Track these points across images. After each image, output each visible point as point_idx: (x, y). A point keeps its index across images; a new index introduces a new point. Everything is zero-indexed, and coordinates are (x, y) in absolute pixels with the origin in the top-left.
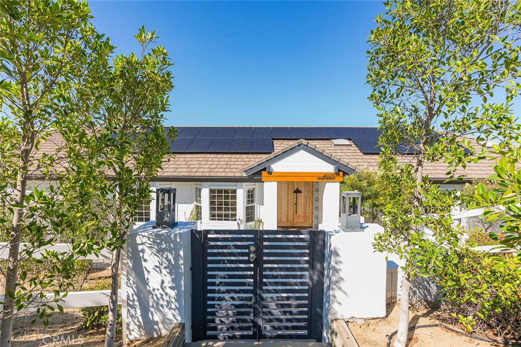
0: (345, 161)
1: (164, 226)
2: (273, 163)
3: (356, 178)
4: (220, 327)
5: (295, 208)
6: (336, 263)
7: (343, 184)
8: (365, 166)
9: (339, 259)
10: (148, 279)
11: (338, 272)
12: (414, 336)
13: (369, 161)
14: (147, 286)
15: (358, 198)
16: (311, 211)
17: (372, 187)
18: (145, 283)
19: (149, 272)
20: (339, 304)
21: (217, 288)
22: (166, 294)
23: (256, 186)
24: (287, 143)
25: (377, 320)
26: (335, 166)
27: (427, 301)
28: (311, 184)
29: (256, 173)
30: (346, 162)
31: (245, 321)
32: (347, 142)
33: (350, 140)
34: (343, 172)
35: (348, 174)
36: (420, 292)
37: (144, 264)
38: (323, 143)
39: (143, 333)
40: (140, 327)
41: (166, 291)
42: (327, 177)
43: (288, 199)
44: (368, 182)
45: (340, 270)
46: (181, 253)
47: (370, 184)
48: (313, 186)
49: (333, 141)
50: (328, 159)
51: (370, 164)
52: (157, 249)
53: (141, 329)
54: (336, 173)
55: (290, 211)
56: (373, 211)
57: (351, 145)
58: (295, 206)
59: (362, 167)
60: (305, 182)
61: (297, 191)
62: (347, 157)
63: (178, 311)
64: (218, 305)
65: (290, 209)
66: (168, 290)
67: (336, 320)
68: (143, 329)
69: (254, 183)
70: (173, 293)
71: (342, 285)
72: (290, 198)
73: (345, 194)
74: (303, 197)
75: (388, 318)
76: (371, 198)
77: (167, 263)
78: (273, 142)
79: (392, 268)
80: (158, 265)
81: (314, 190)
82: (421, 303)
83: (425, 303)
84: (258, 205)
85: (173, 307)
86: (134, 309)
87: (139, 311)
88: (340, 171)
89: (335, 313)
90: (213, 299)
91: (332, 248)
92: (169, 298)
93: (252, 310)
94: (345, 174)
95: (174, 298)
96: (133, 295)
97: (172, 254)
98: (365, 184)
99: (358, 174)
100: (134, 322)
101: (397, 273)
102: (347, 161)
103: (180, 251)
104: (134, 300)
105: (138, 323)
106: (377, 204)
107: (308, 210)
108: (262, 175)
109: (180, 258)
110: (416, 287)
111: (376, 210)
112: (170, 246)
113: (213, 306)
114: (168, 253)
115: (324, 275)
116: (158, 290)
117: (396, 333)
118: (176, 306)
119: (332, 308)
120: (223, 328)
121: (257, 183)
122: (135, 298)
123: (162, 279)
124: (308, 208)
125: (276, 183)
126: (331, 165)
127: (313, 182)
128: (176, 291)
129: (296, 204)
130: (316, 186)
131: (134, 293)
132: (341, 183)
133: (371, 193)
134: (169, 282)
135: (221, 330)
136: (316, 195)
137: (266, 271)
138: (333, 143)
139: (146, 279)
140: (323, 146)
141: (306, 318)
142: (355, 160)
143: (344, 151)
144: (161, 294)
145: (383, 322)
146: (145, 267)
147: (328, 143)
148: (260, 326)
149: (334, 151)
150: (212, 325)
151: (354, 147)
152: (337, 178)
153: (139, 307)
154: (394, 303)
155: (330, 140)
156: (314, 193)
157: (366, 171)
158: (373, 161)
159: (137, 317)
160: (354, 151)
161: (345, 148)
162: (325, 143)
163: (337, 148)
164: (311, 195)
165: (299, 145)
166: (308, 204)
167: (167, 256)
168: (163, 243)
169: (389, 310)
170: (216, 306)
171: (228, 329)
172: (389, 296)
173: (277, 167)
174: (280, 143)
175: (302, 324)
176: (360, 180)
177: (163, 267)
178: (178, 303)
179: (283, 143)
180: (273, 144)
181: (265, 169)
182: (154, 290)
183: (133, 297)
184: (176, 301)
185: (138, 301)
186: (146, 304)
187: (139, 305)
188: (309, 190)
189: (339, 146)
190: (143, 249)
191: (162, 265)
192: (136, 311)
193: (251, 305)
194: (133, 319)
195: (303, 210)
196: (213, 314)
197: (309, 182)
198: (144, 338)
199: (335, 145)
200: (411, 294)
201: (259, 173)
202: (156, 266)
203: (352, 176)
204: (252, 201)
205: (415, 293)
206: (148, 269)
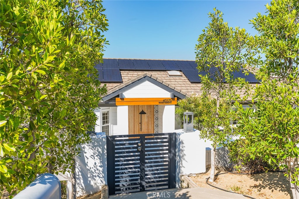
0: (178, 89)
1: (92, 134)
2: (125, 91)
3: (187, 101)
4: (122, 189)
5: (140, 126)
6: (182, 147)
7: (177, 107)
8: (193, 93)
9: (184, 145)
10: (87, 162)
11: (183, 152)
12: (218, 178)
13: (195, 88)
14: (87, 166)
15: (192, 115)
16: (152, 129)
17: (198, 108)
18: (86, 165)
19: (88, 158)
20: (184, 167)
21: (120, 167)
22: (98, 169)
23: (110, 109)
24: (132, 73)
25: (202, 174)
26: (171, 93)
27: (225, 167)
28: (152, 107)
29: (111, 99)
30: (173, 87)
31: (135, 184)
32: (178, 73)
33: (180, 71)
34: (177, 97)
35: (181, 99)
36: (222, 162)
37: (85, 154)
38: (160, 74)
39: (84, 193)
40: (83, 189)
41: (97, 168)
42: (166, 102)
43: (134, 119)
44: (195, 105)
45: (184, 150)
46: (106, 147)
47: (197, 106)
48: (154, 108)
49: (168, 72)
50: (166, 88)
51: (196, 91)
52: (92, 146)
53: (84, 191)
54: (172, 98)
55: (136, 129)
56: (198, 126)
57: (181, 76)
58: (140, 124)
59: (190, 93)
60: (147, 105)
61: (143, 113)
62: (179, 85)
63: (104, 178)
64: (121, 176)
65: (136, 127)
66: (98, 168)
67: (183, 176)
68: (84, 190)
69: (108, 107)
70: (101, 169)
71: (185, 157)
72: (136, 118)
73: (186, 113)
74: (146, 118)
75: (207, 173)
76: (197, 116)
77: (98, 153)
78: (120, 73)
79: (208, 150)
80: (93, 154)
81: (155, 112)
82: (223, 168)
83: (225, 168)
84: (112, 125)
85: (101, 176)
86: (79, 180)
87: (82, 181)
88: (175, 96)
89: (182, 173)
90: (118, 173)
91: (181, 140)
92: (99, 171)
93: (139, 177)
94: (178, 99)
95: (102, 171)
96: (78, 172)
97: (100, 148)
98: (193, 106)
99: (188, 99)
100: (79, 187)
101: (211, 152)
102: (179, 88)
103: (105, 146)
104: (79, 175)
105: (81, 187)
106: (201, 120)
107: (150, 128)
108: (116, 101)
109: (105, 150)
110: (220, 159)
111: (201, 125)
112: (99, 144)
113: (118, 177)
114: (98, 148)
115: (176, 156)
116: (93, 168)
117: (209, 178)
118: (103, 176)
119: (181, 170)
120: (124, 189)
121: (110, 107)
122: (80, 173)
123: (95, 162)
124: (150, 126)
125: (128, 106)
126: (168, 92)
127: (154, 105)
128: (103, 168)
129: (141, 123)
130: (156, 108)
131: (79, 171)
132: (176, 105)
133: (197, 112)
134: (99, 163)
135: (123, 190)
136: (156, 115)
137: (146, 156)
138: (168, 74)
139: (86, 163)
140: (160, 76)
141: (167, 180)
142: (185, 88)
143: (177, 80)
144: (94, 170)
145: (204, 175)
146: (86, 156)
147: (164, 74)
148: (144, 186)
149: (169, 80)
150: (118, 188)
151: (184, 78)
152: (173, 102)
153: (82, 178)
154: (210, 168)
155: (166, 71)
156: (155, 114)
157: (193, 96)
158: (198, 88)
159: (81, 184)
160: (184, 81)
161: (177, 78)
162: (162, 74)
163: (171, 78)
164: (152, 116)
165: (144, 77)
166: (150, 122)
167: (98, 150)
168: (96, 142)
169: (208, 170)
170: (120, 177)
171: (126, 189)
172: (207, 164)
173: (128, 94)
174: (126, 73)
175: (165, 183)
176: (190, 103)
177: (95, 156)
178: (104, 174)
179: (129, 73)
180: (121, 74)
181: (118, 96)
182: (91, 168)
183: (78, 173)
184: (103, 173)
185: (81, 175)
186: (86, 176)
187: (82, 177)
188: (151, 112)
189: (173, 77)
190: (84, 147)
191: (95, 154)
192: (80, 181)
193: (139, 175)
194: (79, 185)
195: (146, 127)
196: (119, 182)
197: (151, 105)
198: (86, 195)
199: (170, 76)
200: (218, 163)
201: (113, 99)
202: (92, 155)
203: (184, 100)
204: (107, 122)
205: (219, 162)
206: (87, 157)
